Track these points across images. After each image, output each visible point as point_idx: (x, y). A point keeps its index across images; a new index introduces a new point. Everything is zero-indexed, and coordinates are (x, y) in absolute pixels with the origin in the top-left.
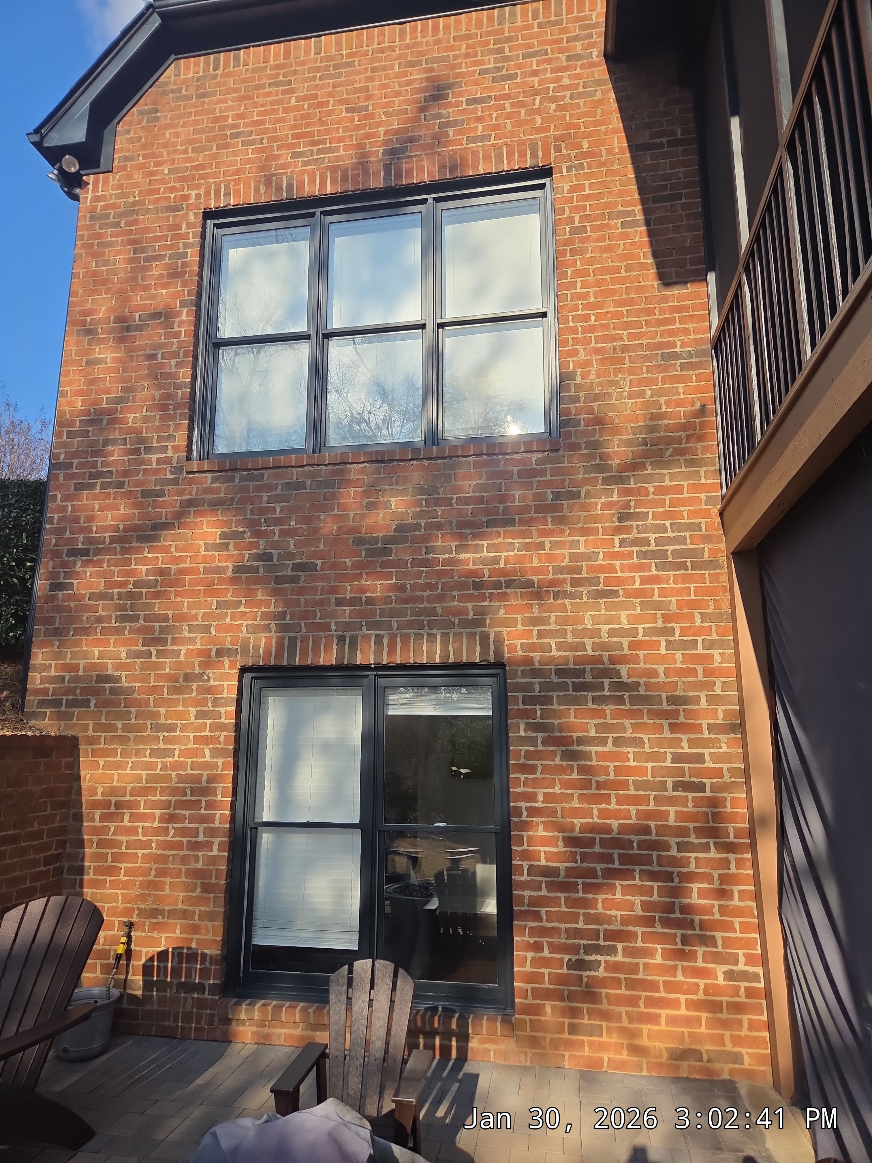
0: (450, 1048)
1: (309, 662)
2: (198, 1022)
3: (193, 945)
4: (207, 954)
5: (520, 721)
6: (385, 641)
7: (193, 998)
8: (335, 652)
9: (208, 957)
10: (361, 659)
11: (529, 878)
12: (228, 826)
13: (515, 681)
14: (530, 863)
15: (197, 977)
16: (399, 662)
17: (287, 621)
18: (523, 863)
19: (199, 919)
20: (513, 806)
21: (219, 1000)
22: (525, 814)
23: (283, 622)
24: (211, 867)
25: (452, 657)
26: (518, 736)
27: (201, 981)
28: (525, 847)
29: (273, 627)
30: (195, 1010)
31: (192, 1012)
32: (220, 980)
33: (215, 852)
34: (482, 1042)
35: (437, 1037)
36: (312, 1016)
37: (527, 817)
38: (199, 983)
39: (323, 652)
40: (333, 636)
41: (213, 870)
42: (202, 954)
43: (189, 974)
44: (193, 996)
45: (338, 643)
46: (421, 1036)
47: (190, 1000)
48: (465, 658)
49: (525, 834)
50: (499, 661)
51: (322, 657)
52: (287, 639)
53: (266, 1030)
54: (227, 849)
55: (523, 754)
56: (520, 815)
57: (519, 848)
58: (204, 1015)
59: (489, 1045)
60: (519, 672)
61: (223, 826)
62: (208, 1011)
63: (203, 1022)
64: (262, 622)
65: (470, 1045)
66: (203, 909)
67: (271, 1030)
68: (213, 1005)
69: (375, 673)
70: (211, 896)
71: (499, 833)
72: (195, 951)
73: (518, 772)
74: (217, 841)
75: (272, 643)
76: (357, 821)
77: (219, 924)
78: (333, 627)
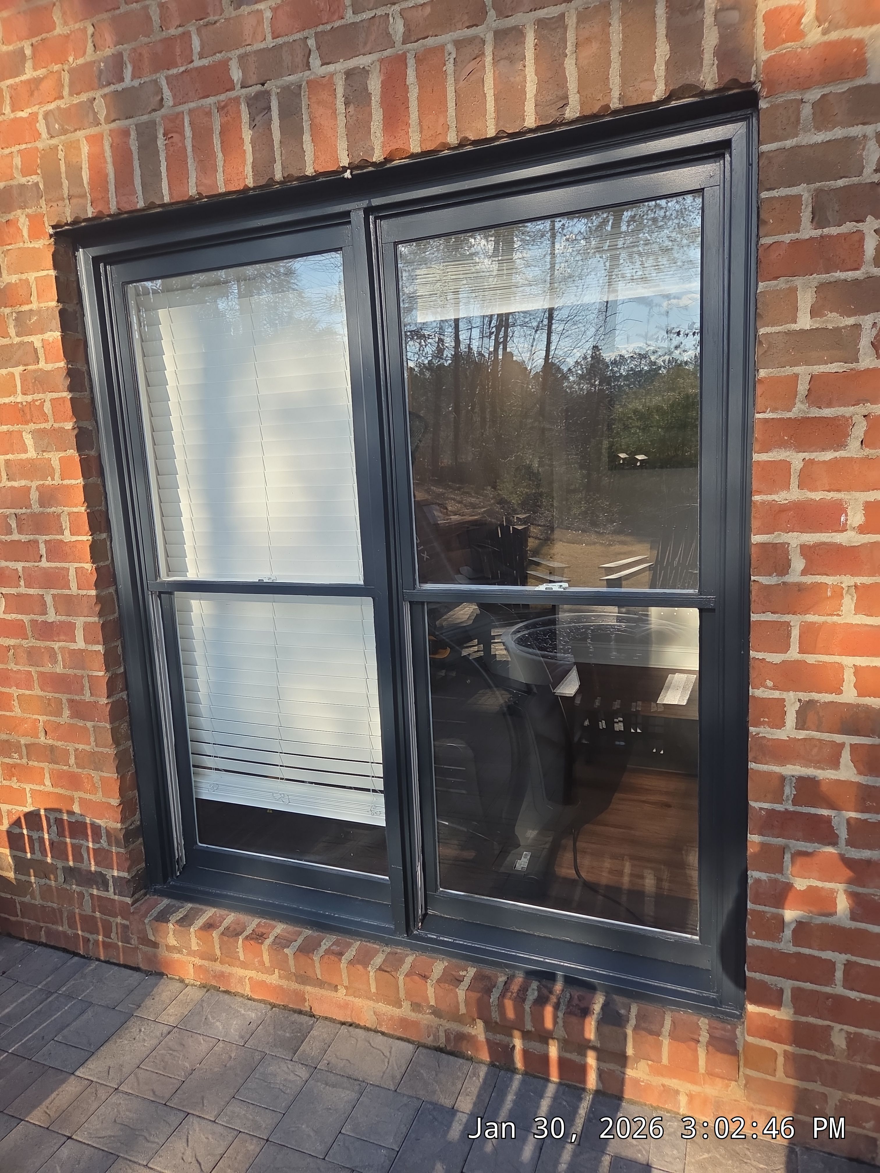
0: (583, 1069)
1: (192, 191)
2: (107, 935)
3: (76, 809)
4: (100, 826)
5: (799, 281)
6: (375, 85)
7: (92, 895)
8: (248, 147)
9: (103, 832)
10: (316, 158)
11: (802, 734)
12: (93, 593)
13: (789, 143)
14: (805, 696)
15: (93, 863)
16: (417, 150)
17: (128, 82)
18: (784, 695)
19: (77, 764)
20: (763, 545)
21: (133, 904)
22: (798, 563)
23: (119, 87)
24: (79, 672)
25: (574, 99)
26: (789, 333)
27: (99, 869)
28: (793, 654)
29: (101, 108)
30: (98, 914)
31: (94, 918)
32: (128, 872)
33: (80, 644)
34: (658, 1070)
35: (551, 1041)
36: (291, 962)
37: (804, 573)
38: (96, 871)
39: (220, 155)
40: (236, 100)
41: (83, 677)
42: (93, 824)
43: (78, 857)
44: (90, 891)
45: (252, 119)
46: (517, 1033)
47: (87, 897)
48: (616, 94)
49: (795, 621)
50: (735, 82)
51: (220, 170)
52: (133, 134)
53: (218, 967)
54: (101, 638)
55: (803, 387)
56: (784, 567)
57: (776, 658)
58: (114, 924)
59: (675, 1081)
60: (806, 111)
61: (84, 592)
62: (119, 920)
63: (113, 935)
64: (76, 100)
65: (630, 1072)
66: (81, 747)
67: (226, 969)
68: (125, 912)
69: (364, 204)
70: (89, 724)
71: (713, 610)
72: (80, 819)
73: (783, 445)
74: (80, 622)
75: (103, 152)
76: (360, 579)
77: (111, 775)
78: (236, 75)
